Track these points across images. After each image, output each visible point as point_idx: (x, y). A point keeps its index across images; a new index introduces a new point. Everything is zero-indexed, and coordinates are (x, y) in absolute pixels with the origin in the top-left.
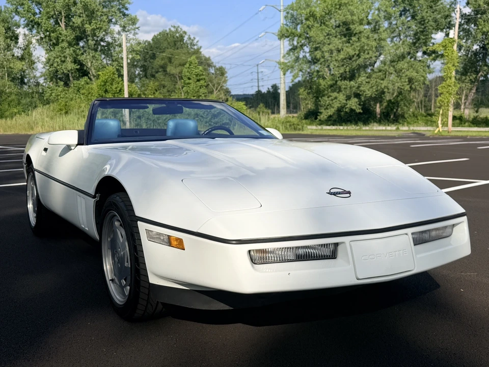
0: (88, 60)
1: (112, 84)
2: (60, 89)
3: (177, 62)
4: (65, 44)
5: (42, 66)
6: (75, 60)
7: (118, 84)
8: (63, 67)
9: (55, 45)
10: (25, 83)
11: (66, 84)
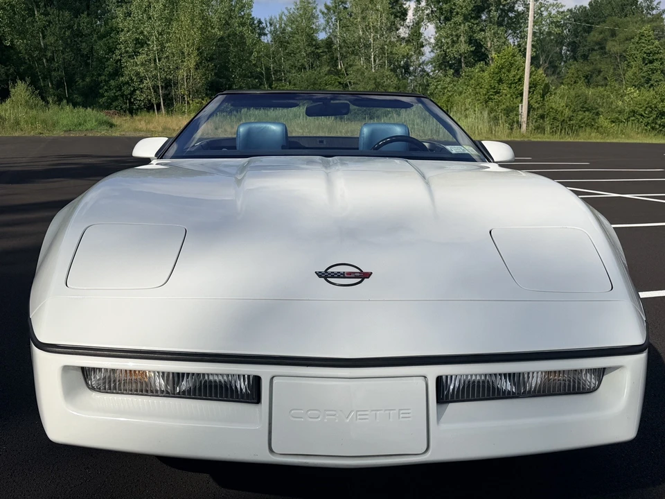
0: (488, 39)
1: (509, 71)
2: (448, 79)
3: (621, 36)
4: (459, 19)
5: (430, 50)
6: (470, 40)
7: (518, 70)
8: (454, 49)
9: (447, 19)
10: (410, 73)
11: (457, 73)
